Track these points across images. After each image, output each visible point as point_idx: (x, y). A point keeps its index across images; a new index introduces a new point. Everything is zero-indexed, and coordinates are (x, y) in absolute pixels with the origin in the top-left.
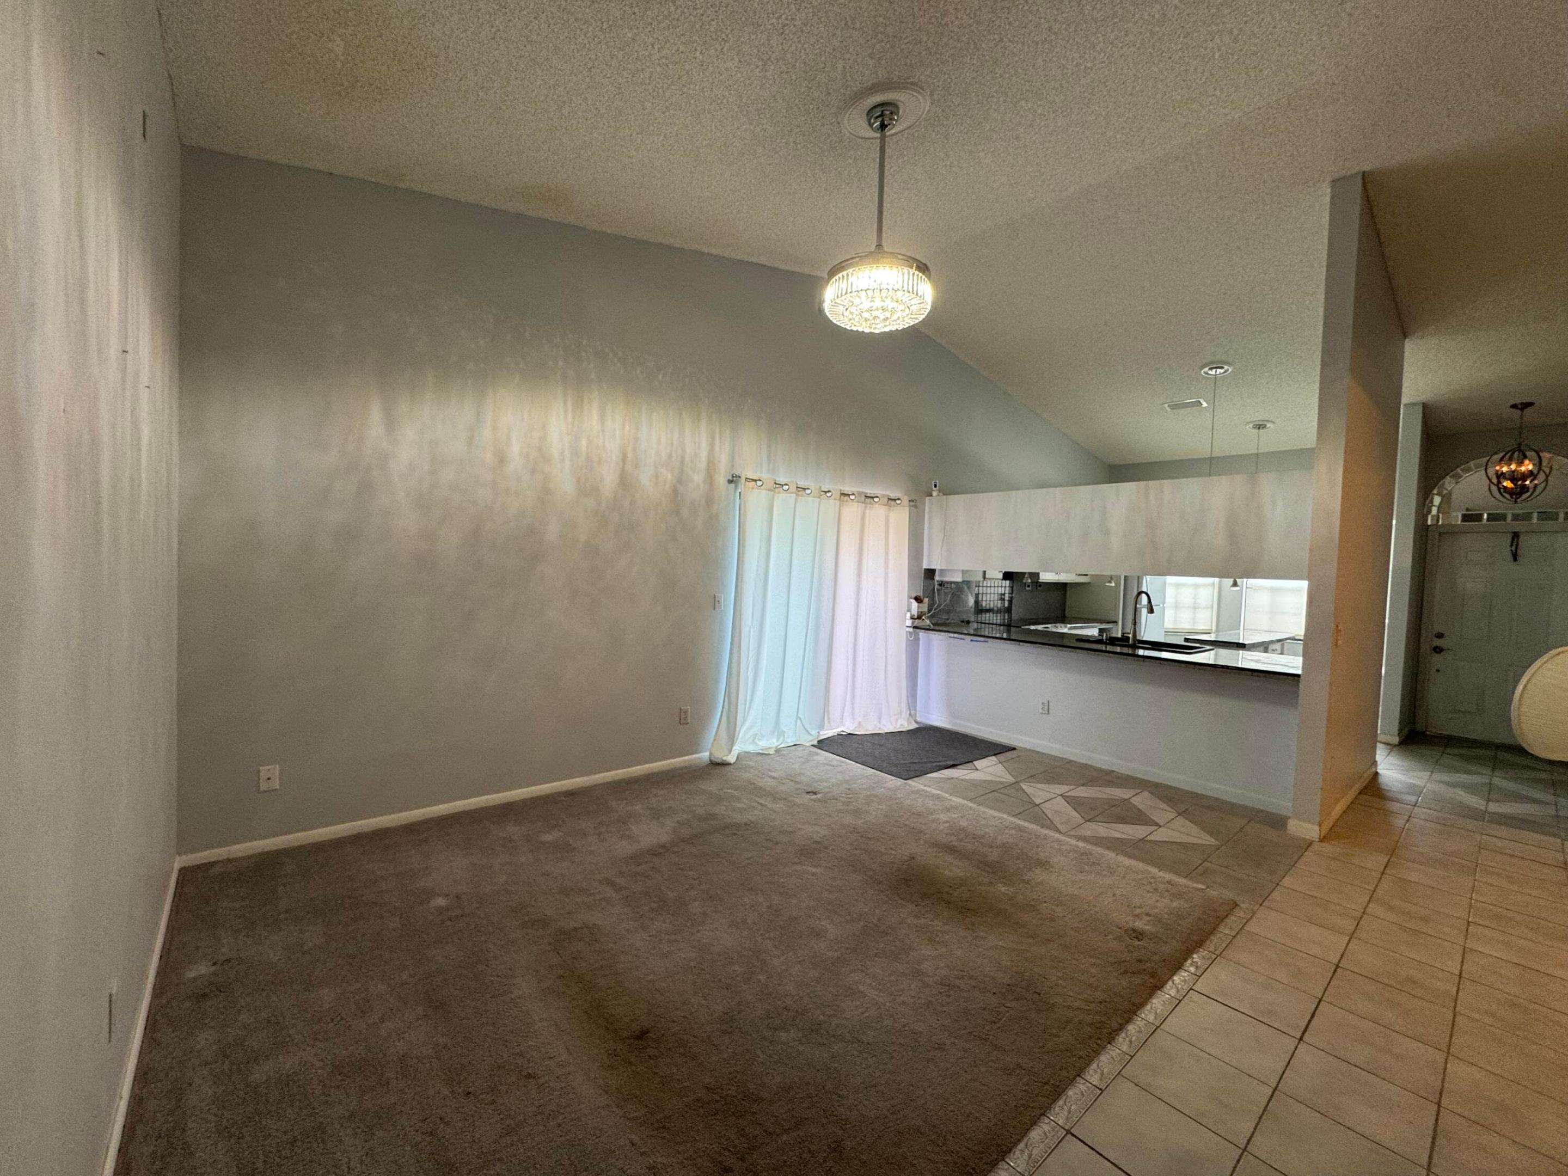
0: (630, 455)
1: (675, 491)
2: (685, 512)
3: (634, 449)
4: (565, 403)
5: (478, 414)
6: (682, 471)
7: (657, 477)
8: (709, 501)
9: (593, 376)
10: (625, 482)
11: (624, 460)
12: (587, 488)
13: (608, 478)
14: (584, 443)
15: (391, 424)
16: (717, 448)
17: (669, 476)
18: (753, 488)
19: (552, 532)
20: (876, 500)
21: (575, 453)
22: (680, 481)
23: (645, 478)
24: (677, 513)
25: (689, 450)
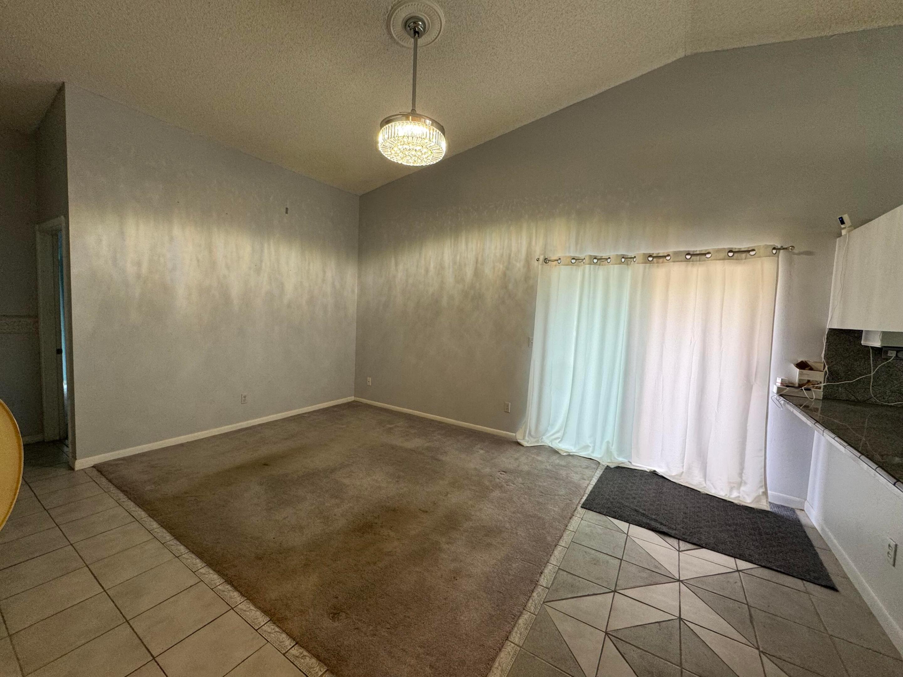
0: (480, 259)
1: (505, 274)
2: (510, 286)
3: (482, 256)
4: (451, 241)
5: (420, 254)
6: (509, 263)
7: (494, 268)
8: (527, 278)
9: (463, 223)
10: (477, 273)
11: (477, 262)
12: (460, 279)
13: (469, 272)
14: (458, 258)
15: (397, 264)
16: (533, 243)
17: (501, 266)
18: (556, 266)
19: (444, 301)
20: (708, 256)
21: (455, 263)
22: (507, 268)
23: (487, 271)
24: (506, 287)
25: (514, 249)
